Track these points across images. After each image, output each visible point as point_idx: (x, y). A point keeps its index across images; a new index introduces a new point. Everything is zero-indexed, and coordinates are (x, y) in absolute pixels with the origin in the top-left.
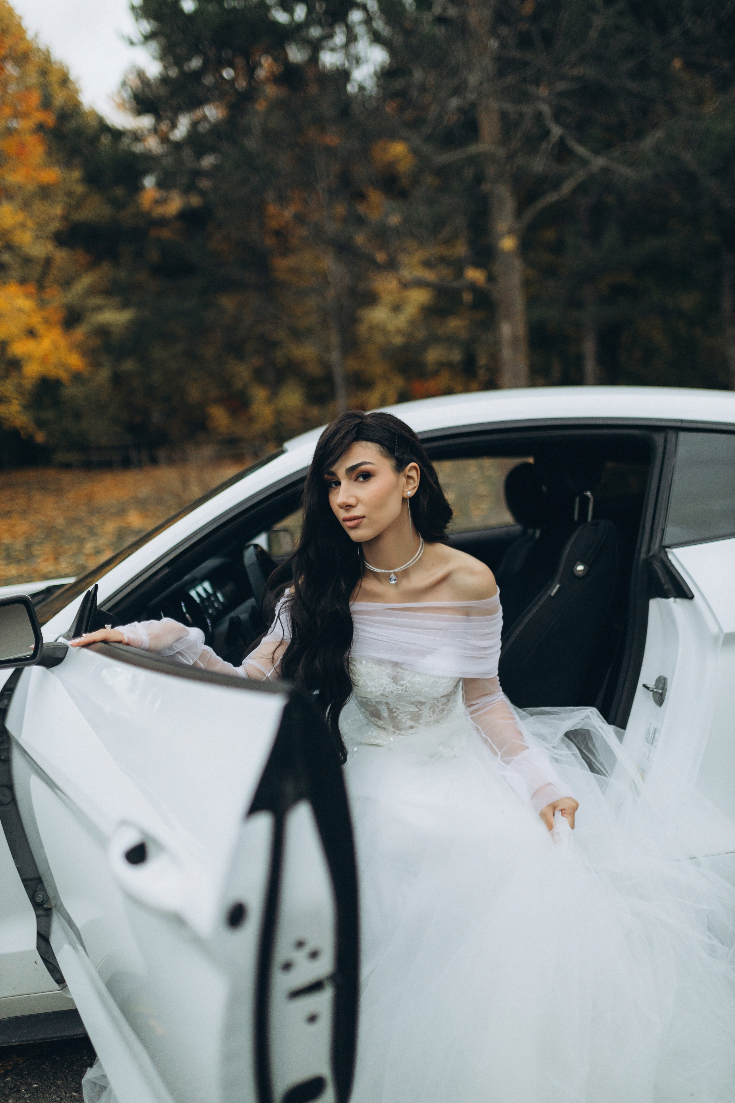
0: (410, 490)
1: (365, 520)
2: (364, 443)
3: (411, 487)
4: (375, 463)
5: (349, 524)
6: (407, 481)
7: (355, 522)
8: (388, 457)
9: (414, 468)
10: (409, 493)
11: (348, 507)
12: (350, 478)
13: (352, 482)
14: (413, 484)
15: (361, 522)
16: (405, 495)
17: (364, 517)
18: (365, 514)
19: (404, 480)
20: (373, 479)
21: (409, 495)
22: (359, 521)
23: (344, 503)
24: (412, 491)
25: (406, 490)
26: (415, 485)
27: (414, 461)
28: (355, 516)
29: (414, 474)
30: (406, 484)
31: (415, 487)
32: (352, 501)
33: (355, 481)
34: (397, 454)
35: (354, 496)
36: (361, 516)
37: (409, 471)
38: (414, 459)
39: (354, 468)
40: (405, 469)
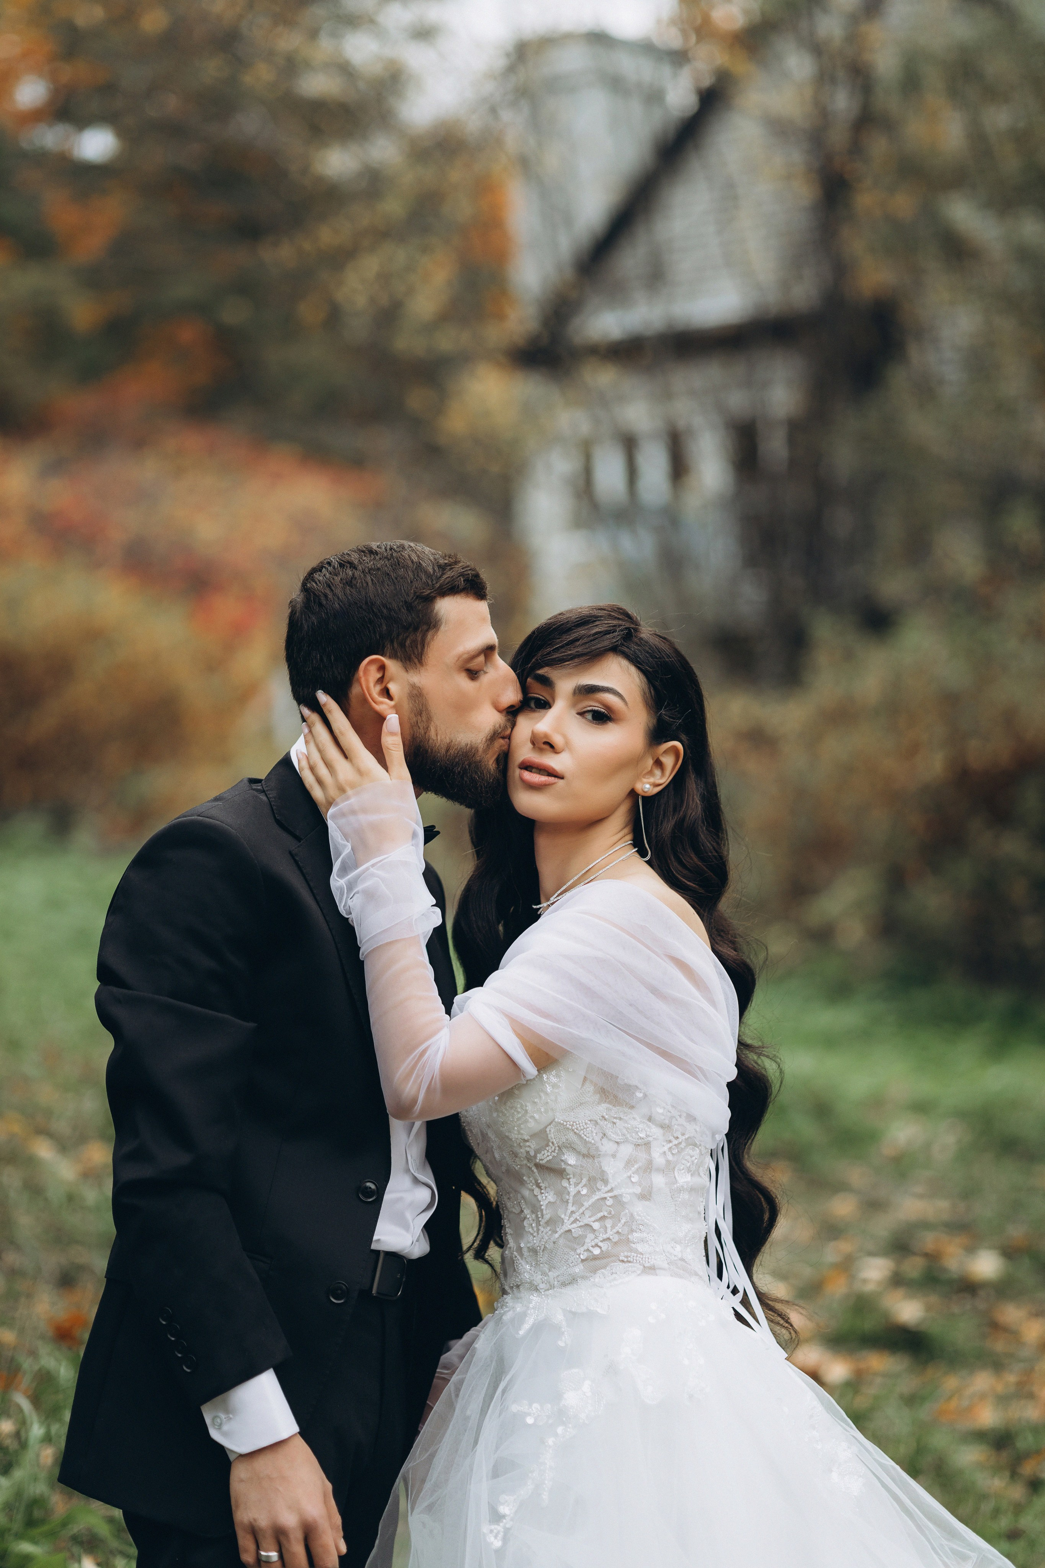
0: (650, 784)
1: (561, 782)
2: (625, 663)
3: (652, 780)
4: (628, 702)
5: (527, 776)
6: (652, 767)
7: (544, 779)
8: (650, 707)
9: (675, 750)
10: (648, 786)
11: (547, 745)
12: (574, 705)
13: (574, 712)
14: (658, 777)
15: (555, 783)
16: (639, 787)
17: (561, 777)
18: (567, 775)
19: (650, 762)
20: (611, 725)
21: (646, 790)
22: (551, 779)
23: (546, 735)
24: (652, 787)
25: (645, 780)
26: (661, 781)
27: (681, 741)
28: (550, 766)
29: (669, 761)
30: (650, 769)
31: (657, 785)
32: (557, 740)
33: (579, 714)
34: (663, 711)
35: (565, 736)
36: (557, 772)
37: (666, 752)
38: (683, 737)
39: (591, 690)
40: (660, 744)
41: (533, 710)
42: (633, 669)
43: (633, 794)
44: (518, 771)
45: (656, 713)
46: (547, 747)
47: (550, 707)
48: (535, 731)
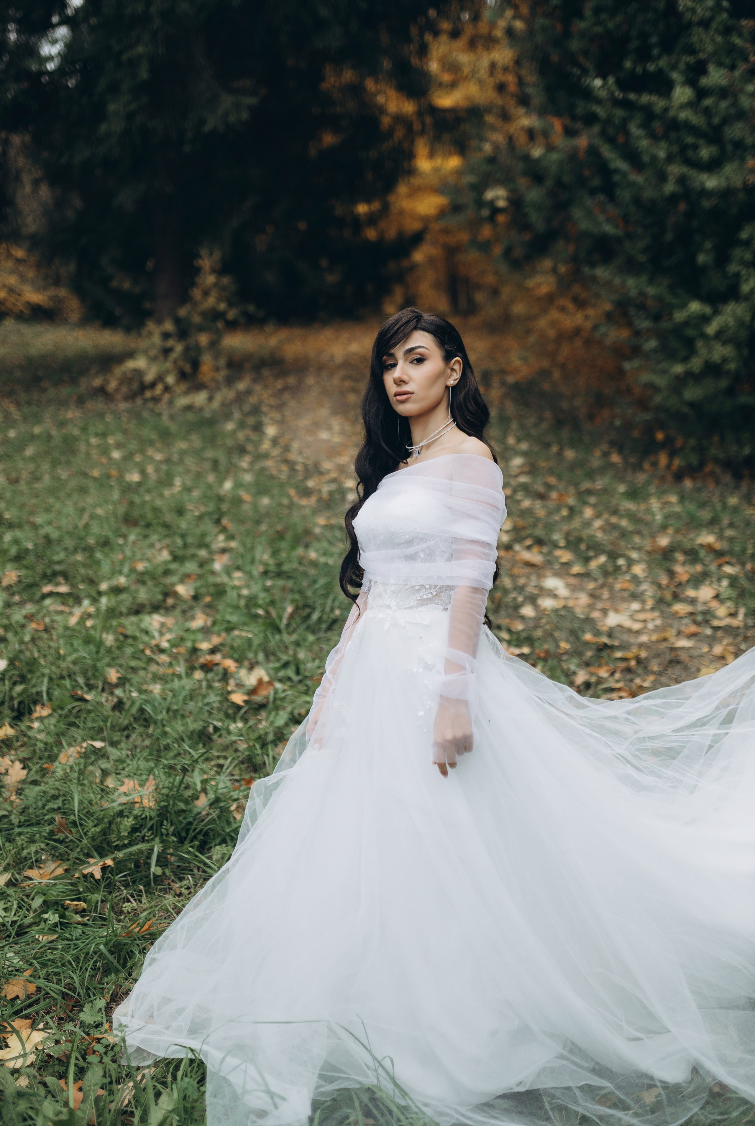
0: (452, 380)
1: (413, 396)
2: (421, 332)
3: (453, 378)
4: (430, 349)
5: (399, 398)
6: (451, 372)
7: (406, 396)
8: (439, 347)
9: (457, 361)
12: (406, 360)
13: (408, 363)
14: (455, 376)
16: (449, 384)
17: (413, 393)
18: (415, 391)
19: (449, 371)
20: (425, 362)
21: (452, 384)
22: (409, 396)
23: (399, 378)
24: (454, 381)
25: (450, 379)
26: (457, 377)
27: (458, 357)
28: (407, 390)
29: (457, 367)
30: (450, 374)
31: (456, 379)
32: (405, 378)
33: (410, 363)
34: (446, 346)
35: (408, 375)
36: (410, 392)
37: (454, 364)
38: (460, 354)
39: (411, 350)
40: (450, 361)
41: (390, 370)
42: (426, 334)
43: (447, 387)
44: (394, 398)
45: (443, 348)
46: (402, 383)
47: (397, 365)
48: (394, 378)
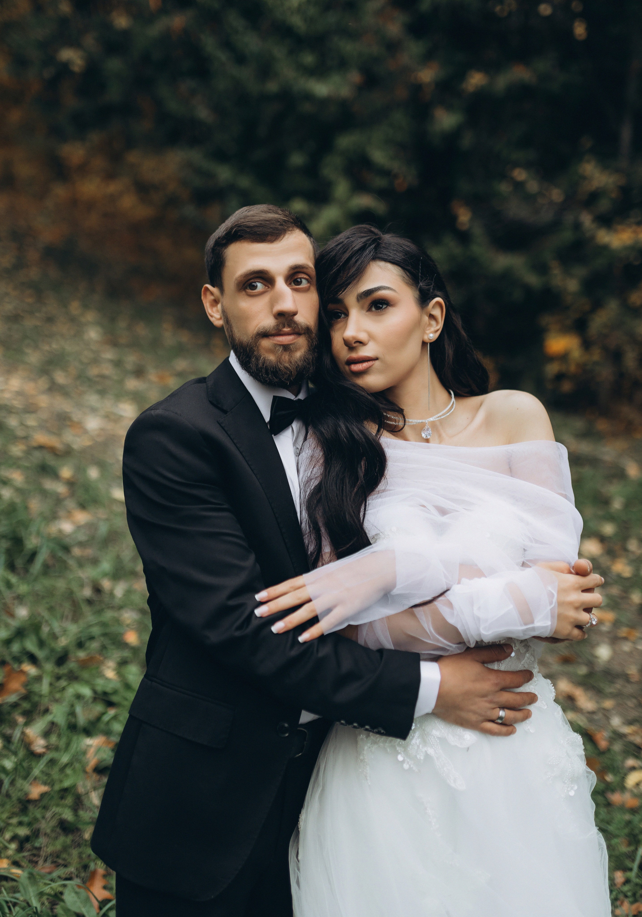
0: (432, 332)
1: (377, 362)
2: (382, 264)
3: (433, 329)
4: (396, 289)
5: (355, 366)
7: (365, 365)
8: (411, 285)
9: (439, 303)
10: (431, 335)
12: (362, 308)
13: (364, 312)
14: (436, 325)
15: (372, 365)
16: (426, 338)
17: (377, 359)
18: (379, 355)
19: (426, 318)
21: (431, 338)
22: (370, 363)
23: (354, 338)
24: (434, 334)
25: (428, 332)
26: (438, 327)
27: (439, 296)
28: (365, 357)
29: (437, 312)
30: (428, 323)
31: (438, 330)
32: (363, 336)
33: (368, 310)
34: (421, 283)
35: (366, 331)
36: (372, 358)
37: (433, 307)
40: (428, 304)
42: (389, 266)
43: (424, 344)
44: (346, 367)
45: (417, 286)
46: (357, 344)
47: (349, 315)
48: (345, 338)
